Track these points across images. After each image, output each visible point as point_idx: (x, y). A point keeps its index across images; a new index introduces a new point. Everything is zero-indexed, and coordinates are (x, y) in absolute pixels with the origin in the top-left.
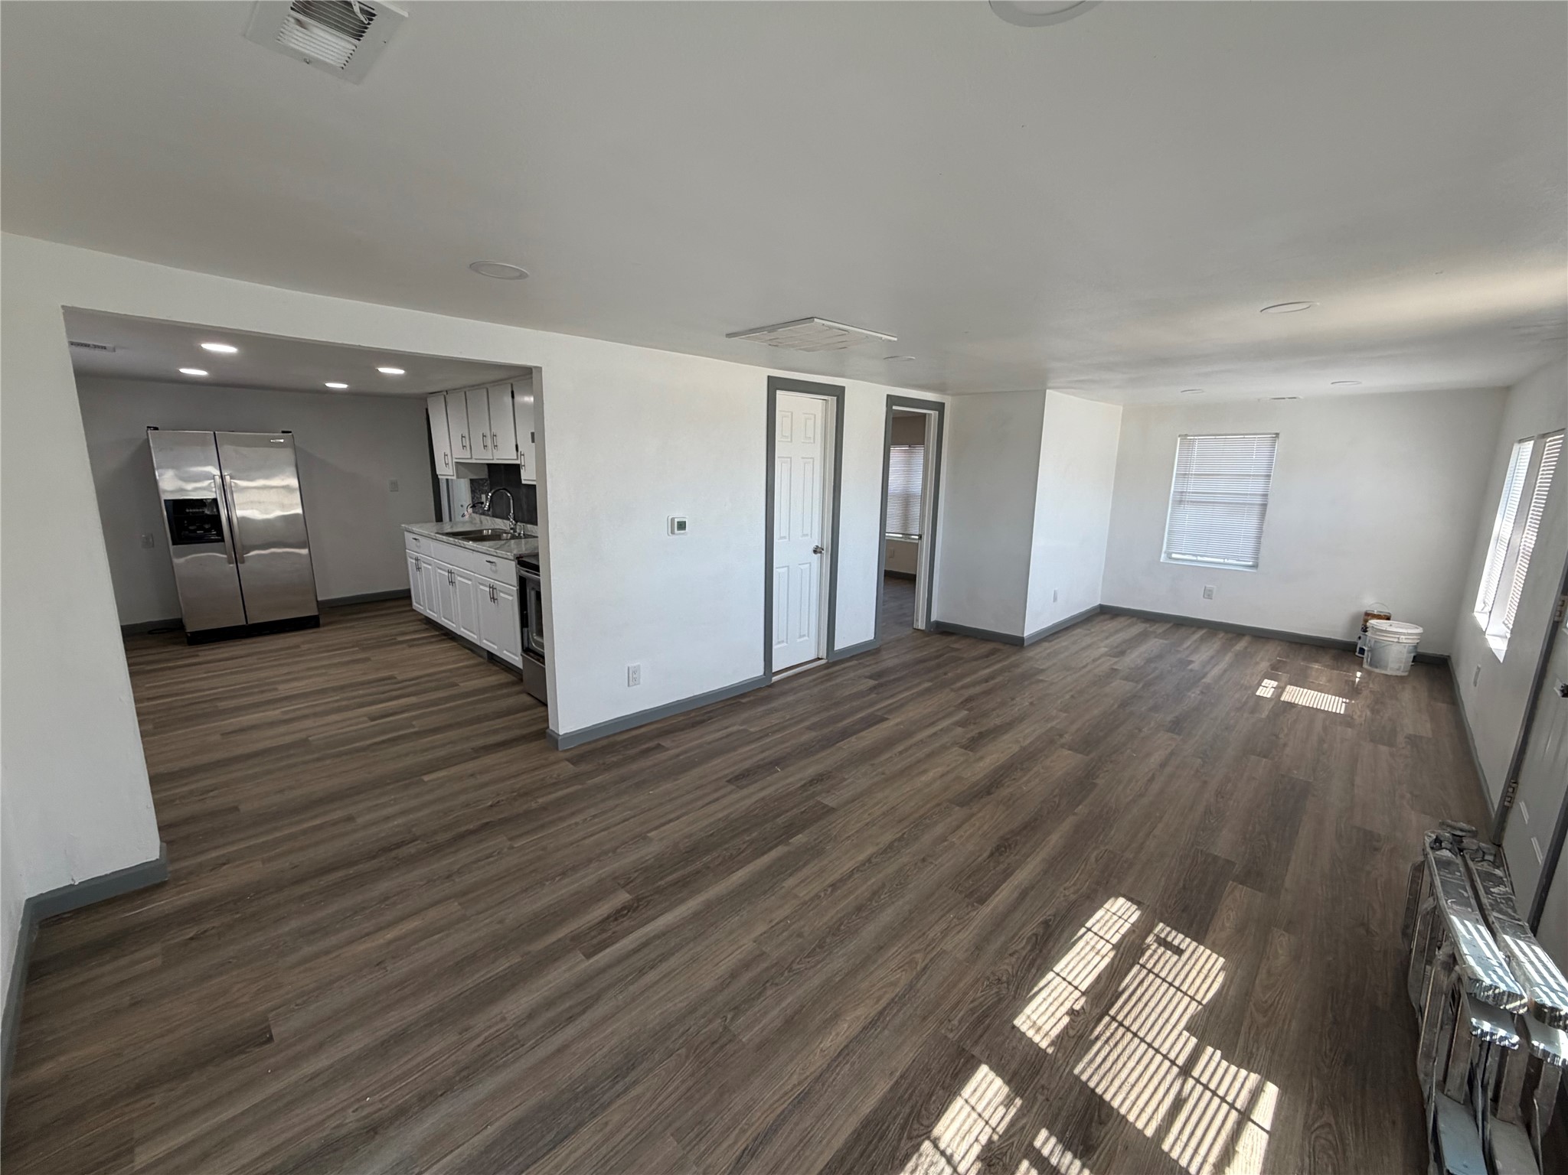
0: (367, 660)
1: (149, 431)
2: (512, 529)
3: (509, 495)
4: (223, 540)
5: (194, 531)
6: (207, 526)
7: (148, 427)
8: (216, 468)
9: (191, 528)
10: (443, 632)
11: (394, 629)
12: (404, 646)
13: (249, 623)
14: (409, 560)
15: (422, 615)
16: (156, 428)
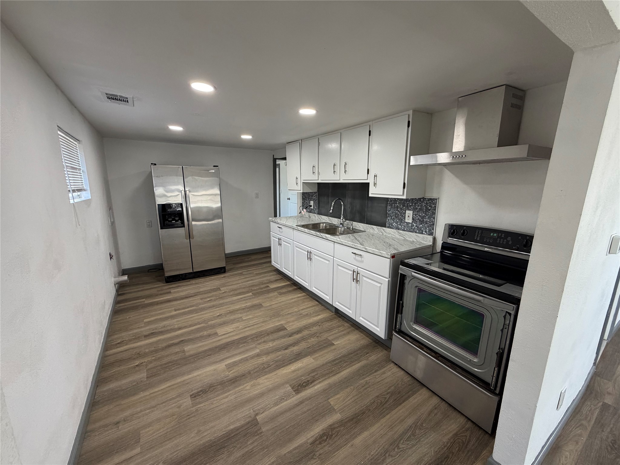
0: (259, 306)
1: (152, 166)
2: (341, 224)
3: (342, 203)
4: (184, 226)
5: (171, 221)
6: (177, 219)
7: (152, 164)
8: (183, 187)
9: (169, 219)
10: (292, 282)
11: (263, 277)
12: (276, 293)
13: (194, 271)
14: (272, 238)
15: (276, 267)
16: (155, 164)
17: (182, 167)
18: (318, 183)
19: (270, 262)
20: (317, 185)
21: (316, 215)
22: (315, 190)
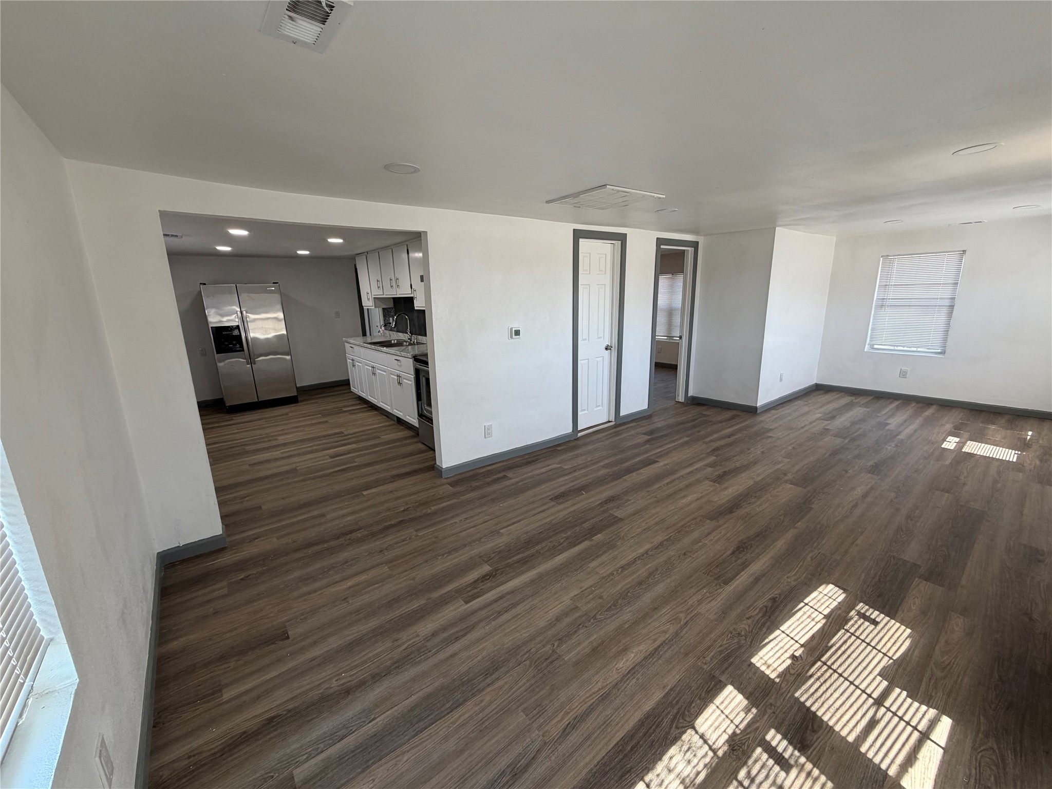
0: (327, 422)
1: (201, 286)
2: (409, 339)
3: (407, 317)
4: (243, 351)
5: (228, 345)
6: (234, 342)
7: (200, 283)
8: (238, 307)
9: (226, 343)
10: (369, 405)
11: (340, 403)
12: (347, 413)
13: (260, 400)
14: (348, 360)
15: (356, 394)
16: (205, 284)
17: (236, 286)
18: (393, 298)
19: (350, 388)
20: (392, 300)
21: (394, 333)
22: (391, 305)
